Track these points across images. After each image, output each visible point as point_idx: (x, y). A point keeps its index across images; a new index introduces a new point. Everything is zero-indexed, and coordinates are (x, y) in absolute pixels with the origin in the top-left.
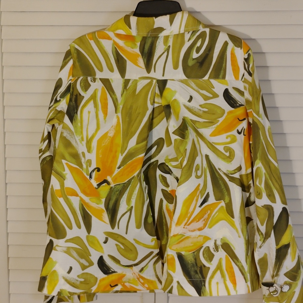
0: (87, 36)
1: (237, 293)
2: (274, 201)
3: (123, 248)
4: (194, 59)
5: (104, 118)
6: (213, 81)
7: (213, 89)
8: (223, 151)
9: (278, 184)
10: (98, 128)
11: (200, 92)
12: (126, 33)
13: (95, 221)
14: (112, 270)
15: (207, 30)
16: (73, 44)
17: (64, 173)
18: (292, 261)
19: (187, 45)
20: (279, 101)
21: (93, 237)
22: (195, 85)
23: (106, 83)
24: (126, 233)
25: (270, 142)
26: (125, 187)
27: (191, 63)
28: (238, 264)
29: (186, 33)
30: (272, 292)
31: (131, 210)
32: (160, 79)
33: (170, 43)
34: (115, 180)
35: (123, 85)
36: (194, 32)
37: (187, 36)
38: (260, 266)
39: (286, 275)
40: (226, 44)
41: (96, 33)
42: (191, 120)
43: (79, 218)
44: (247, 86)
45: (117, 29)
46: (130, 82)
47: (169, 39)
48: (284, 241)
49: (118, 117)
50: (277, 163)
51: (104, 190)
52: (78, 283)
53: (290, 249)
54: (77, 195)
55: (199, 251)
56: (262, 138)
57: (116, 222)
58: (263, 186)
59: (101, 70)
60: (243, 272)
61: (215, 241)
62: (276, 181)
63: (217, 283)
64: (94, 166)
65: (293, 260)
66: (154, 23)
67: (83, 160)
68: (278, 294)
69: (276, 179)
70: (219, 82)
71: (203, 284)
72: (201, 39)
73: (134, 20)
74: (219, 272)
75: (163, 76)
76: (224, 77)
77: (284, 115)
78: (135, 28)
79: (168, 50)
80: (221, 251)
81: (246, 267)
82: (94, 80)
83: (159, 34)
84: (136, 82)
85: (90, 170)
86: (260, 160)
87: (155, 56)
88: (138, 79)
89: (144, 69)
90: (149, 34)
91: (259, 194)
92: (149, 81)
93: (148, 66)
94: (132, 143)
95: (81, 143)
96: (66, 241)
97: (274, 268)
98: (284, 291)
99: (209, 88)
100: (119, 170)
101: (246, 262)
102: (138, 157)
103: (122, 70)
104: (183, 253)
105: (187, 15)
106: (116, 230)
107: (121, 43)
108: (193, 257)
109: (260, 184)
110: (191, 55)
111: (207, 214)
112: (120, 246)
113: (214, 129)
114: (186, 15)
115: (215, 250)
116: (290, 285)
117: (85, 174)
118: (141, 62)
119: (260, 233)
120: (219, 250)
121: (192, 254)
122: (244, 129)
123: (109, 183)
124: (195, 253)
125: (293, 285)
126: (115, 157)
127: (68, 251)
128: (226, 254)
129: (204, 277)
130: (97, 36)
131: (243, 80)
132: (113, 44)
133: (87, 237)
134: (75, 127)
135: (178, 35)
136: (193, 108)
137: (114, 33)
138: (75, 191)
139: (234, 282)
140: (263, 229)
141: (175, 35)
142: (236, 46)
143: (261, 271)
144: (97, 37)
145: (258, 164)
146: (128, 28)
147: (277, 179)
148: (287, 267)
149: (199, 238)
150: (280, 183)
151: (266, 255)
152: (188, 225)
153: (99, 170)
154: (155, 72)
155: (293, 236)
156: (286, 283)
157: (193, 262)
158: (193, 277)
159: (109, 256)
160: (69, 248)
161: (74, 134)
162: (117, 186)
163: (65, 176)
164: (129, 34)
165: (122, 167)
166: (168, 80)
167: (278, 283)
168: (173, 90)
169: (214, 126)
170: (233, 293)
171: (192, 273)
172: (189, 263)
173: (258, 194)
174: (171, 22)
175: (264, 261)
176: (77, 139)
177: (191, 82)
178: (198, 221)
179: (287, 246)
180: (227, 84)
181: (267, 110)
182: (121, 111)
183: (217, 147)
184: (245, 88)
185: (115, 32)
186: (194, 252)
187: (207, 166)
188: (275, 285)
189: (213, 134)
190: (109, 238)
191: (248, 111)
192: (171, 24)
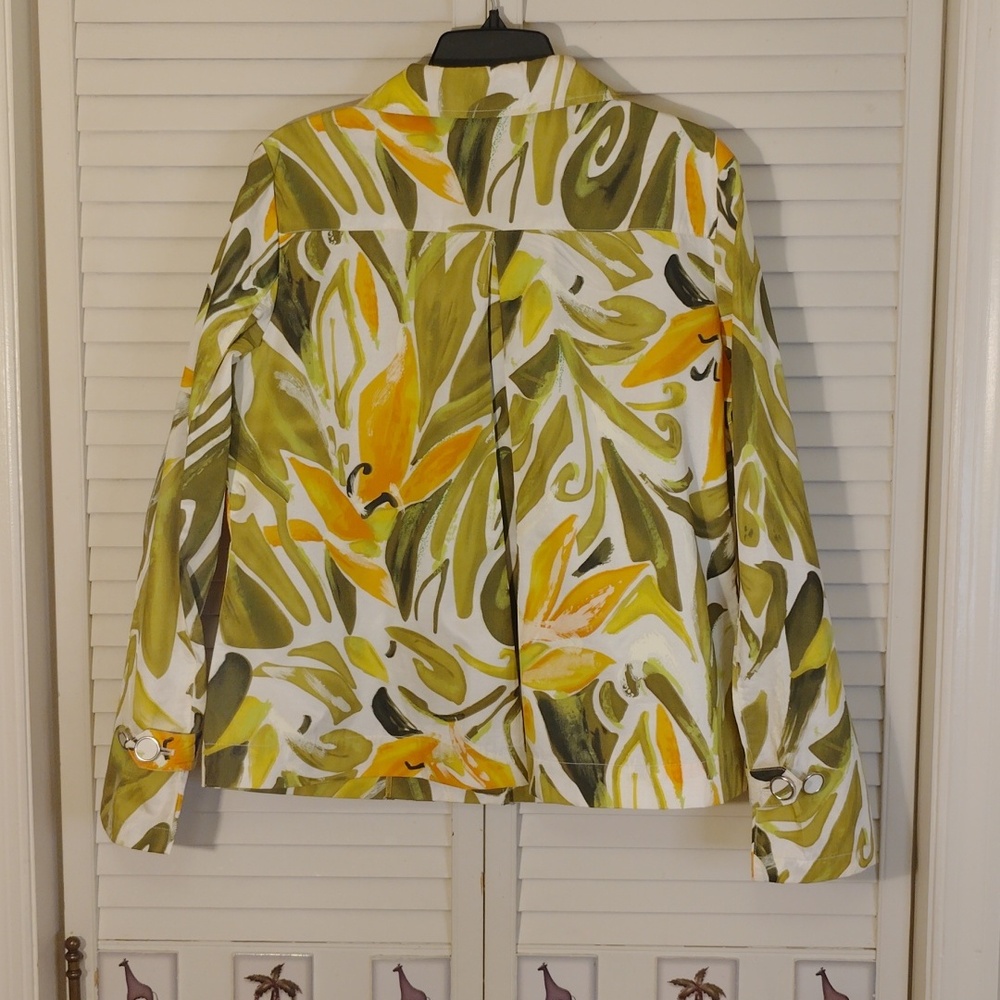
0: (308, 121)
1: (682, 805)
2: (787, 553)
3: (431, 668)
4: (590, 180)
5: (372, 336)
6: (640, 235)
7: (638, 255)
8: (655, 428)
9: (799, 510)
10: (360, 362)
11: (607, 265)
12: (412, 110)
13: (363, 599)
14: (409, 725)
15: (626, 106)
16: (273, 140)
17: (287, 483)
18: (830, 715)
19: (574, 142)
20: (806, 293)
21: (360, 640)
22: (594, 247)
23: (367, 241)
24: (435, 632)
25: (779, 402)
26: (426, 510)
27: (583, 189)
28: (689, 729)
29: (571, 109)
30: (780, 793)
31: (443, 569)
32: (504, 230)
33: (529, 135)
34: (406, 494)
35: (409, 246)
36: (591, 108)
37: (574, 118)
38: (746, 726)
39: (812, 748)
40: (674, 140)
41: (333, 114)
42: (575, 340)
43: (326, 595)
44: (722, 252)
45: (389, 102)
46: (428, 239)
47: (526, 125)
48: (812, 659)
49: (407, 332)
50: (797, 457)
51: (384, 519)
52: (322, 754)
53: (825, 679)
54: (319, 538)
55: (590, 689)
56: (758, 388)
57: (411, 602)
58: (760, 512)
59: (352, 209)
60: (702, 749)
61: (628, 667)
62: (794, 503)
63: (635, 776)
64: (355, 460)
65: (831, 713)
66: (487, 80)
67: (331, 448)
68: (794, 798)
69: (792, 498)
70: (655, 238)
71: (599, 775)
72: (609, 127)
73: (433, 75)
74: (638, 749)
75: (511, 221)
76: (668, 226)
77: (817, 329)
78: (437, 97)
79: (522, 154)
80: (645, 694)
81: (710, 739)
82: (337, 237)
83: (499, 112)
84: (441, 238)
85: (348, 470)
86: (753, 444)
87: (489, 172)
88: (448, 231)
89: (462, 204)
90: (475, 111)
91: (751, 533)
92: (474, 234)
93: (473, 194)
94: (442, 398)
95: (325, 404)
96: (292, 654)
97: (786, 728)
98: (809, 790)
99: (629, 253)
100: (415, 467)
101: (711, 725)
102: (456, 433)
103: (407, 208)
104: (552, 694)
105: (574, 64)
106: (410, 624)
107: (398, 137)
108: (578, 707)
109: (754, 506)
110: (583, 168)
111: (606, 595)
112: (422, 663)
113: (631, 367)
114: (570, 66)
115: (629, 691)
116: (825, 776)
117: (337, 483)
118: (454, 186)
119: (750, 637)
120: (640, 690)
121: (575, 697)
122: (716, 364)
123: (394, 503)
124: (582, 696)
125: (833, 777)
126: (406, 436)
127: (298, 678)
128: (657, 702)
129: (602, 759)
130: (335, 120)
131: (713, 237)
132: (377, 143)
133: (346, 640)
134: (308, 363)
135: (548, 114)
136: (583, 309)
137: (380, 113)
138: (314, 527)
139: (677, 777)
140: (758, 625)
141: (540, 114)
142: (698, 148)
143: (750, 741)
144: (336, 123)
145: (749, 456)
146: (419, 97)
147: (796, 498)
148: (816, 728)
149: (583, 655)
150: (802, 509)
151: (763, 696)
152: (554, 619)
153: (367, 469)
154: (490, 211)
155: (832, 649)
156: (813, 770)
157: (577, 718)
158: (574, 758)
159: (401, 689)
160: (299, 670)
161: (307, 383)
162: (411, 510)
163: (288, 493)
164: (420, 115)
165: (420, 461)
166: (524, 233)
167: (794, 768)
168: (536, 257)
169: (632, 358)
170: (673, 803)
171: (574, 747)
172: (567, 720)
173: (748, 532)
174: (532, 79)
175: (757, 713)
176: (316, 394)
177: (585, 240)
178: (575, 610)
179: (818, 674)
180: (676, 244)
181: (775, 316)
182: (412, 316)
183: (638, 414)
184: (717, 258)
185: (385, 110)
186: (578, 695)
187: (605, 468)
188: (787, 773)
189: (631, 382)
190: (398, 644)
191: (724, 319)
192: (531, 86)
